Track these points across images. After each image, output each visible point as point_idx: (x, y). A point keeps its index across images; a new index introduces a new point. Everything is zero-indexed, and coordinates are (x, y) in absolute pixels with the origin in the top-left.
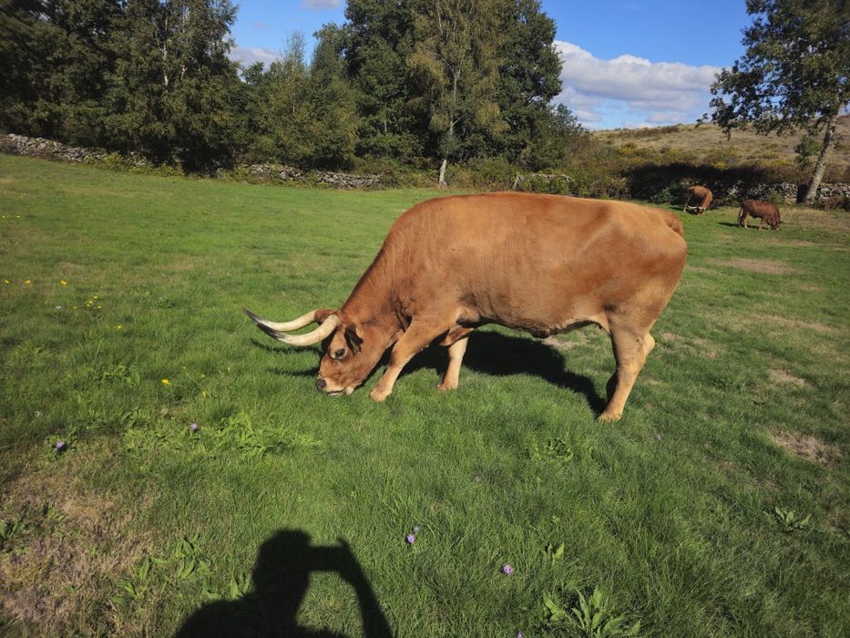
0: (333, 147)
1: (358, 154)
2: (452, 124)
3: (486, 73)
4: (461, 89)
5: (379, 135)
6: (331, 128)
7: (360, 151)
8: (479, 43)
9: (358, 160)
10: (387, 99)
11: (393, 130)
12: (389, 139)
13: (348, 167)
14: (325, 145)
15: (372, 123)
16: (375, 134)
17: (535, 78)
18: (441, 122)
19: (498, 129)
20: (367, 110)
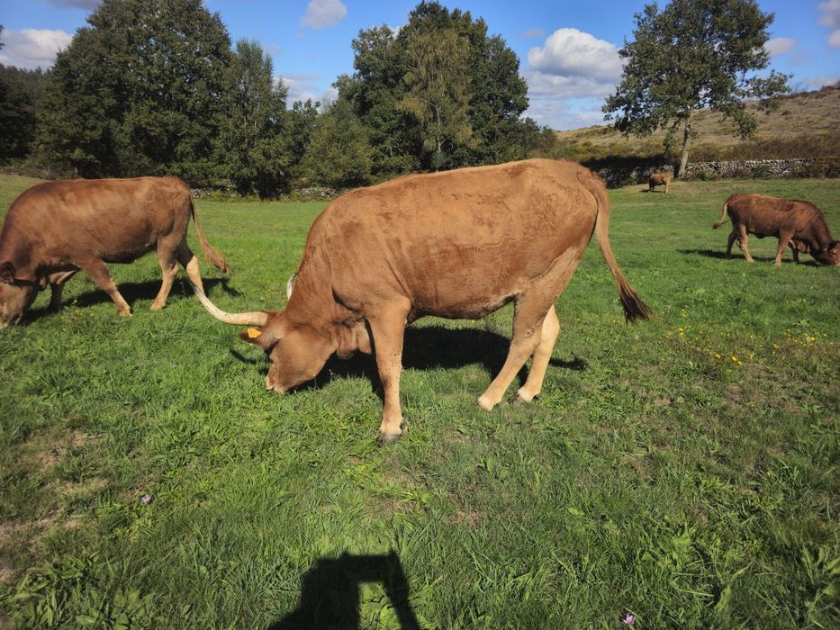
0: (356, 171)
1: (372, 174)
2: (440, 145)
3: (461, 104)
4: (443, 119)
5: (387, 158)
6: (353, 158)
7: (374, 171)
8: (453, 85)
9: (373, 178)
10: (390, 132)
11: (397, 153)
12: (395, 160)
13: (367, 183)
14: (350, 170)
15: (381, 150)
16: (383, 157)
17: (505, 100)
18: (431, 144)
19: (474, 144)
20: (376, 141)
